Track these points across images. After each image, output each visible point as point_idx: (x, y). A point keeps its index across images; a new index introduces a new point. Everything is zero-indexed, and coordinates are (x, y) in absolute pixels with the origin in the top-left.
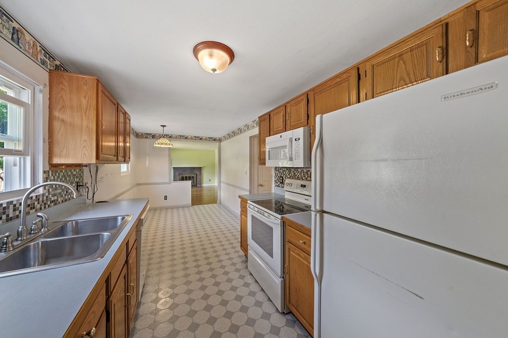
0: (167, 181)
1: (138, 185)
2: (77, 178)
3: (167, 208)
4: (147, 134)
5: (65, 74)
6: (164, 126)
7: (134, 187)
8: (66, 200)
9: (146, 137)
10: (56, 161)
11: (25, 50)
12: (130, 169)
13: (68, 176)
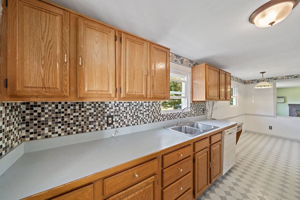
0: (273, 115)
1: (246, 114)
2: (203, 107)
3: (272, 137)
4: (252, 81)
5: (198, 66)
6: (263, 73)
7: (242, 115)
8: (198, 115)
9: (252, 83)
10: (194, 100)
11: (184, 64)
12: (238, 104)
13: (199, 106)
